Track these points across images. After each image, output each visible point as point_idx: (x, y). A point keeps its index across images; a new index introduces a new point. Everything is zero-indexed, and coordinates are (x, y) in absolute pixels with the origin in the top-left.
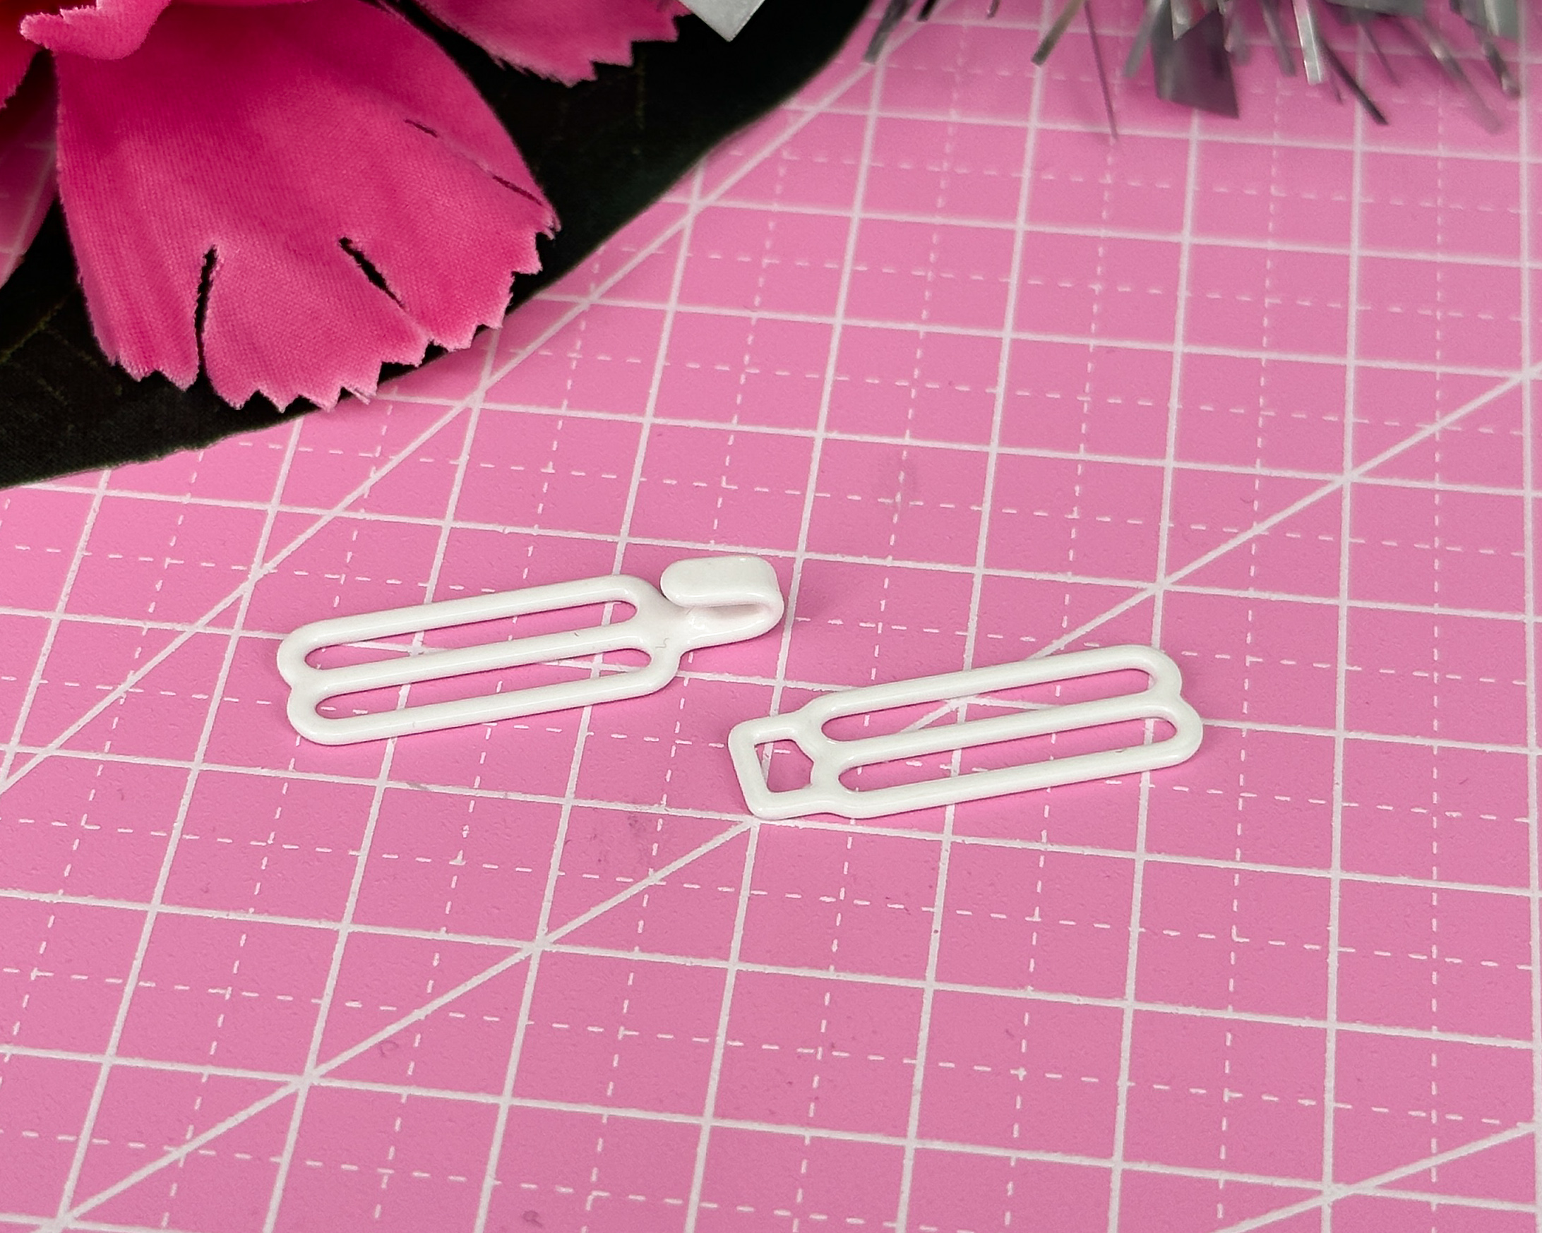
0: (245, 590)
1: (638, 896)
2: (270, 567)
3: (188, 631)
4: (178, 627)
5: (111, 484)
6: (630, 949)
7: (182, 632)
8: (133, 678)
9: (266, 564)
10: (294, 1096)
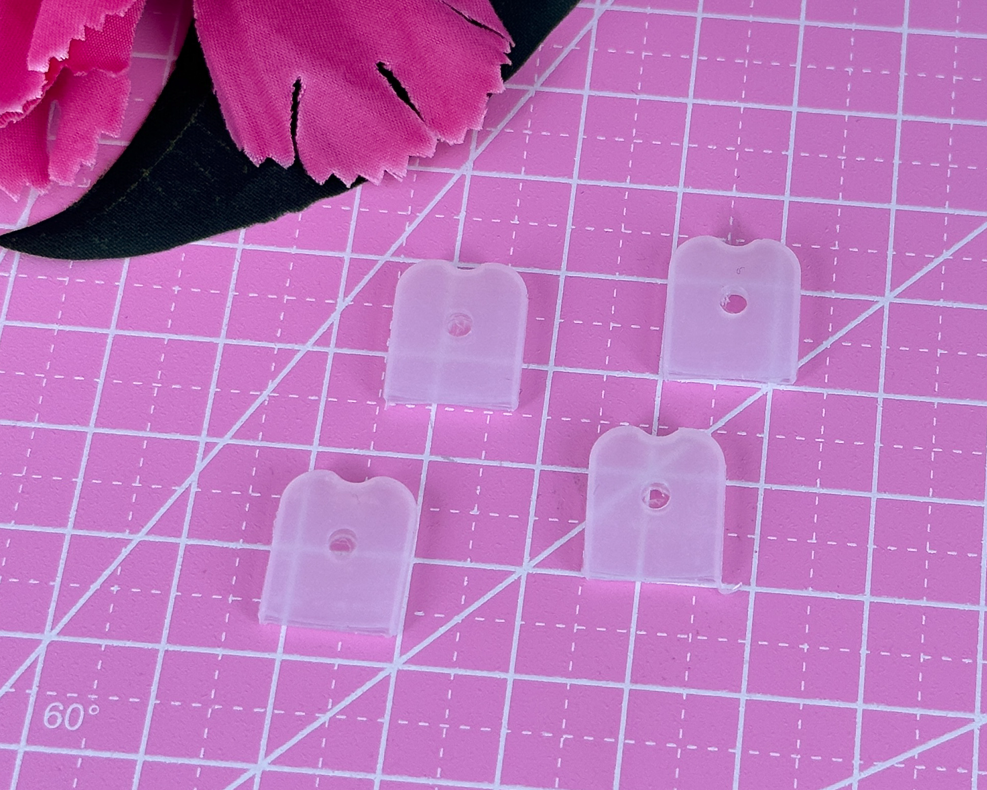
0: (335, 318)
1: (582, 534)
2: (349, 300)
3: (303, 349)
4: (296, 347)
5: (246, 241)
6: (579, 569)
7: (299, 351)
8: (272, 385)
9: (347, 299)
10: (387, 678)
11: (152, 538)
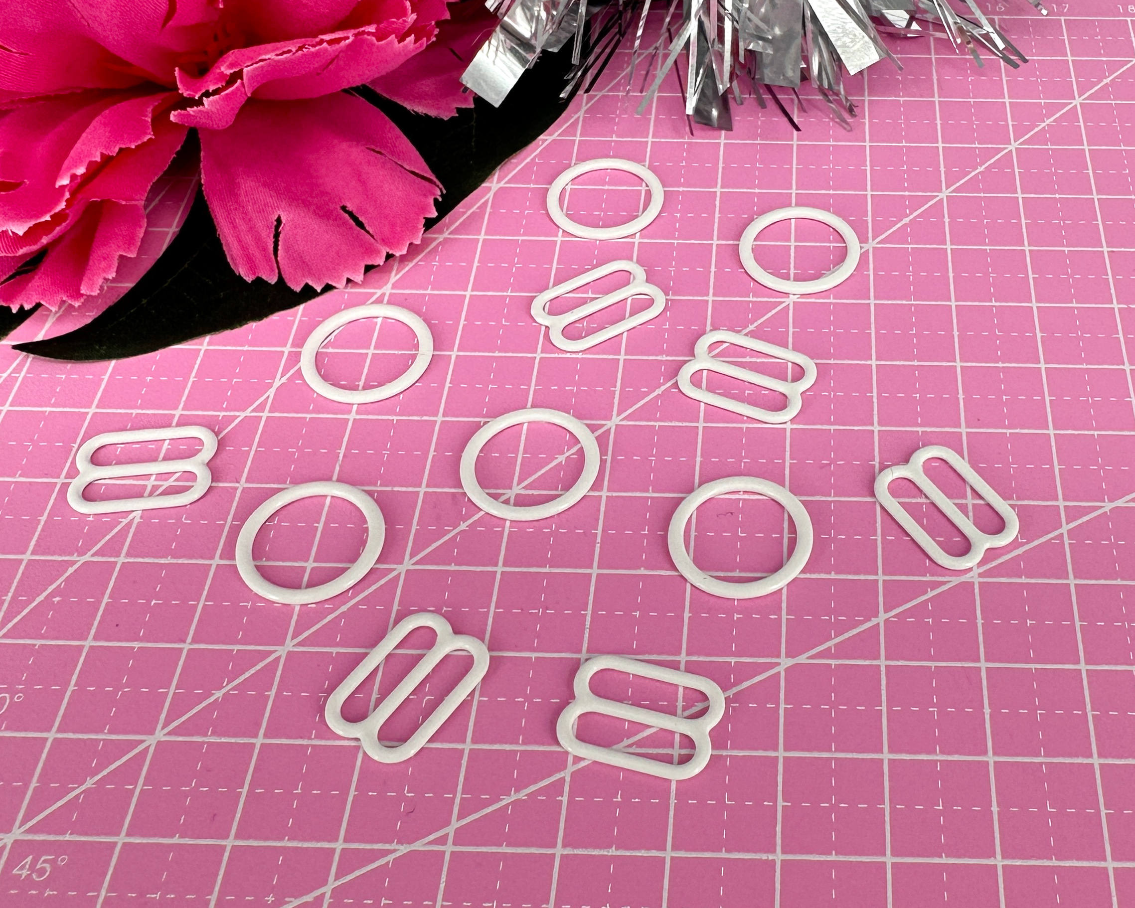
0: (271, 392)
1: (455, 537)
2: (284, 380)
3: (242, 415)
4: (237, 414)
5: (209, 344)
6: (450, 564)
7: (239, 416)
10: (279, 658)
11: (96, 559)
